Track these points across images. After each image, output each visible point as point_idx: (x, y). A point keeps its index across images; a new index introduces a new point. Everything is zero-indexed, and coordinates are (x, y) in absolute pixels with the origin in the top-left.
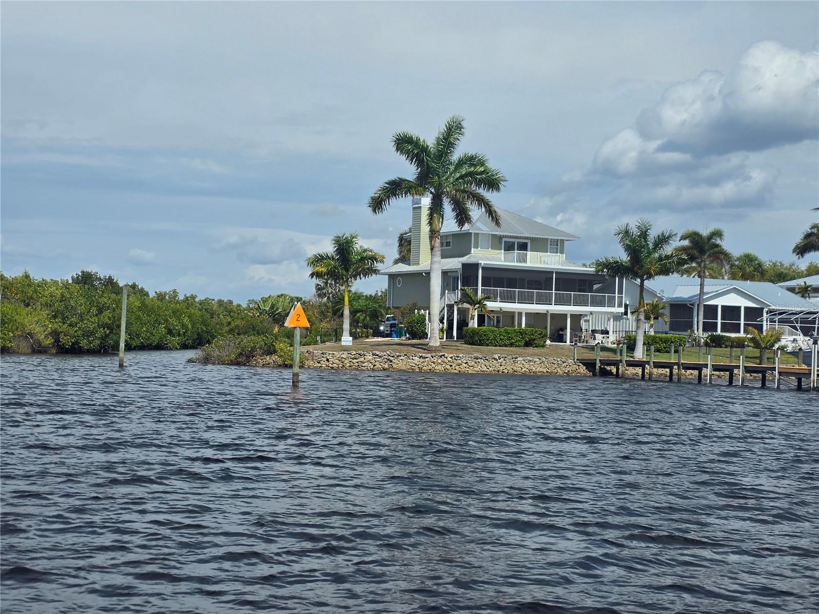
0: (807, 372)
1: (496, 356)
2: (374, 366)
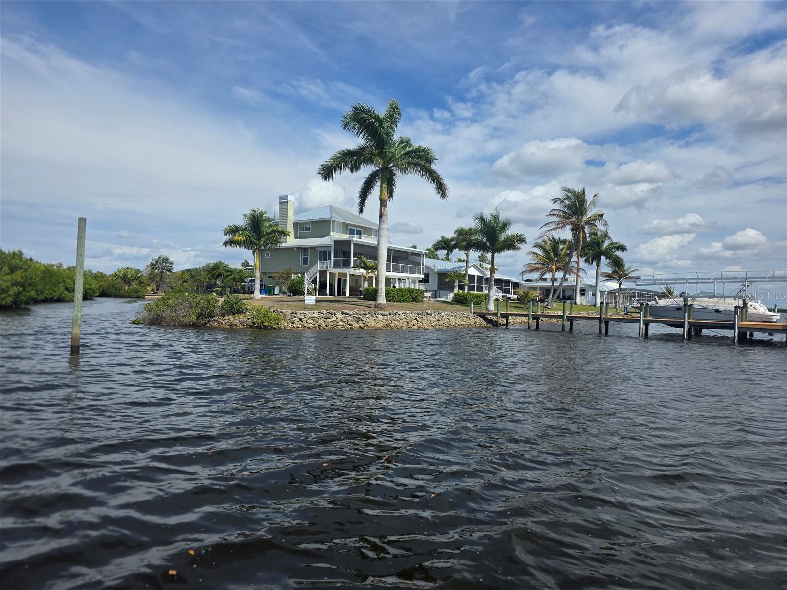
2: (350, 325)
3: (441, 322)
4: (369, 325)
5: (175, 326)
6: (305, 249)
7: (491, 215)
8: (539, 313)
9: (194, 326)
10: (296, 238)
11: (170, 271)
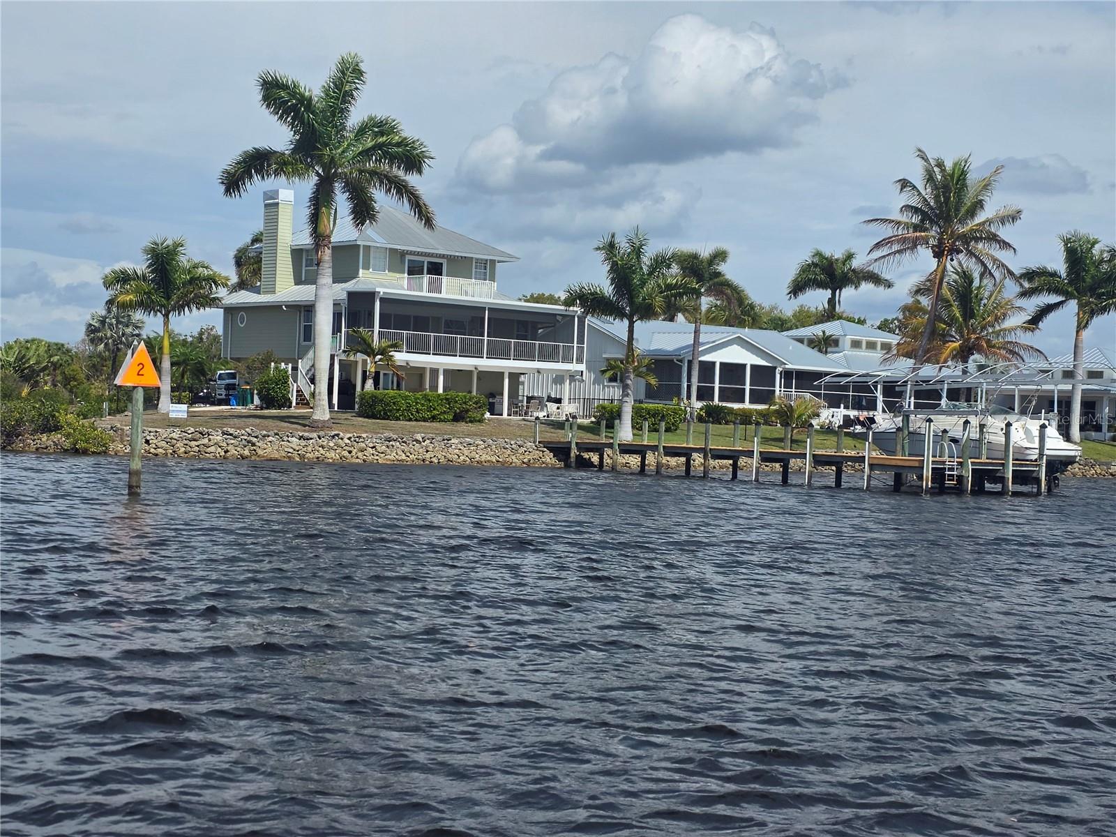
0: (917, 464)
1: (419, 437)
3: (428, 455)
6: (307, 309)
8: (645, 443)
10: (298, 282)
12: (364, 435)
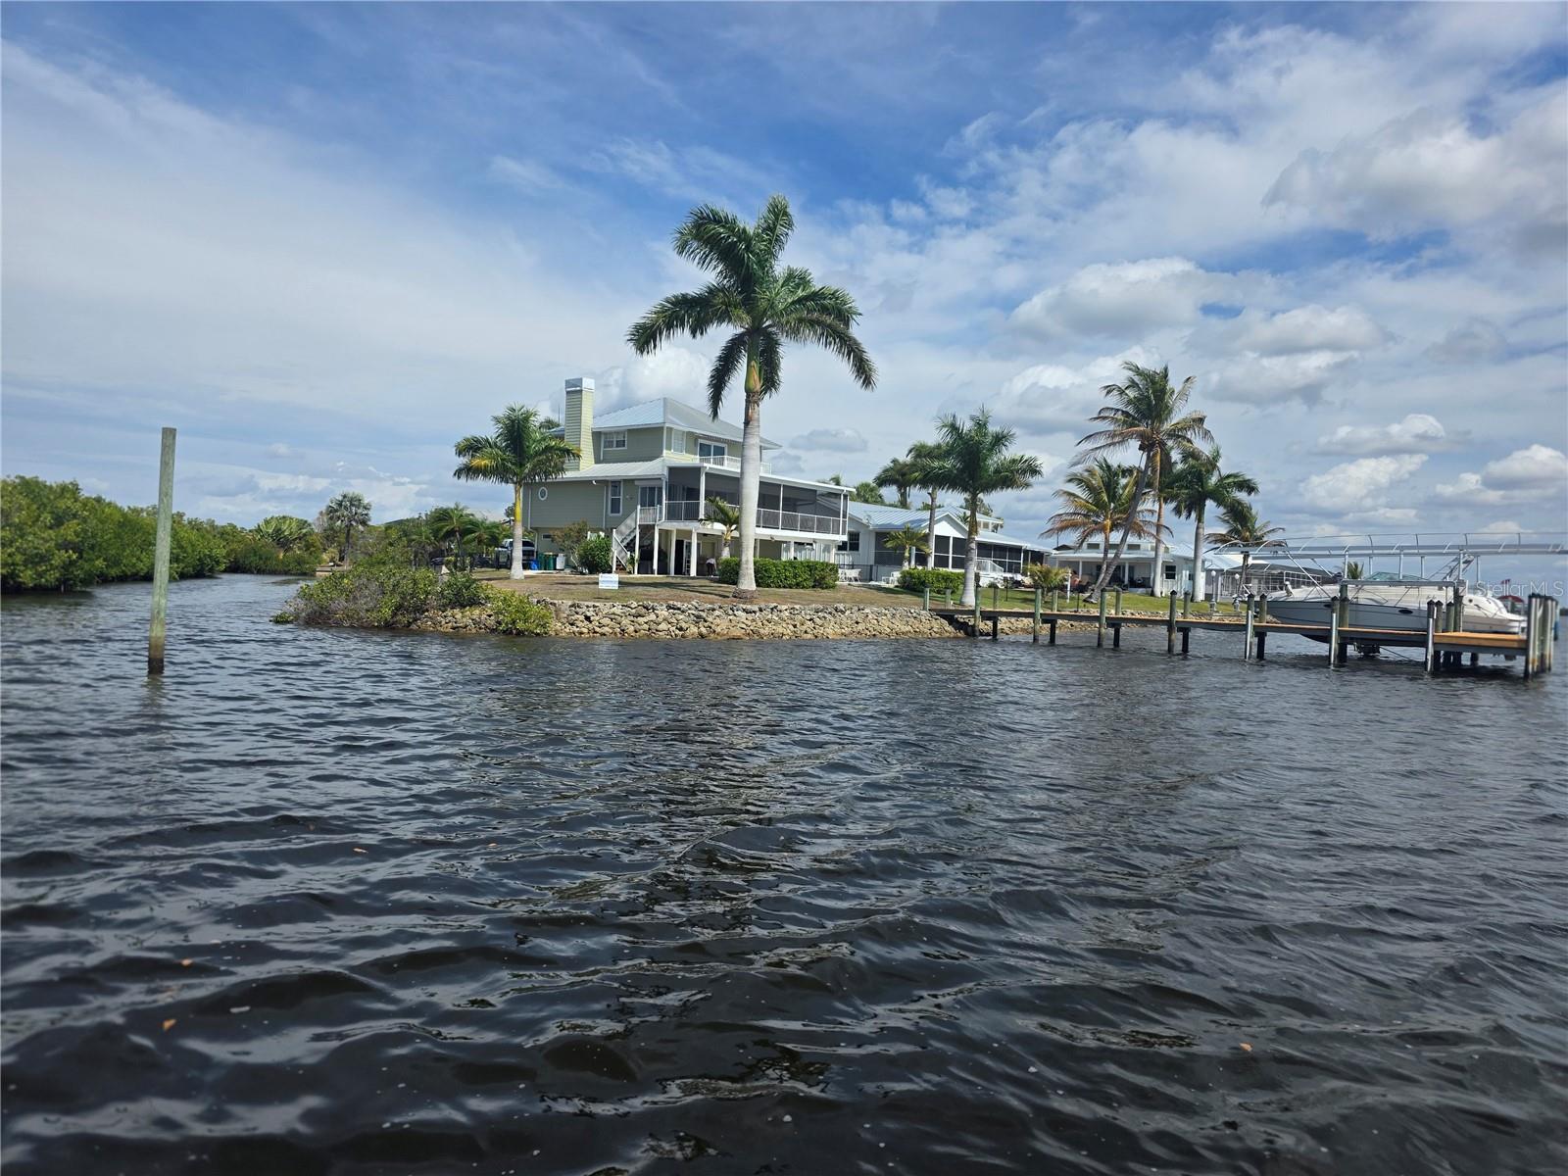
1: (841, 607)
2: (681, 629)
3: (860, 627)
4: (718, 630)
5: (352, 627)
6: (615, 484)
7: (972, 418)
8: (1056, 612)
9: (389, 628)
10: (598, 461)
11: (364, 523)
12: (797, 607)
